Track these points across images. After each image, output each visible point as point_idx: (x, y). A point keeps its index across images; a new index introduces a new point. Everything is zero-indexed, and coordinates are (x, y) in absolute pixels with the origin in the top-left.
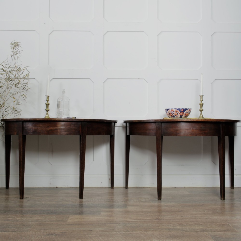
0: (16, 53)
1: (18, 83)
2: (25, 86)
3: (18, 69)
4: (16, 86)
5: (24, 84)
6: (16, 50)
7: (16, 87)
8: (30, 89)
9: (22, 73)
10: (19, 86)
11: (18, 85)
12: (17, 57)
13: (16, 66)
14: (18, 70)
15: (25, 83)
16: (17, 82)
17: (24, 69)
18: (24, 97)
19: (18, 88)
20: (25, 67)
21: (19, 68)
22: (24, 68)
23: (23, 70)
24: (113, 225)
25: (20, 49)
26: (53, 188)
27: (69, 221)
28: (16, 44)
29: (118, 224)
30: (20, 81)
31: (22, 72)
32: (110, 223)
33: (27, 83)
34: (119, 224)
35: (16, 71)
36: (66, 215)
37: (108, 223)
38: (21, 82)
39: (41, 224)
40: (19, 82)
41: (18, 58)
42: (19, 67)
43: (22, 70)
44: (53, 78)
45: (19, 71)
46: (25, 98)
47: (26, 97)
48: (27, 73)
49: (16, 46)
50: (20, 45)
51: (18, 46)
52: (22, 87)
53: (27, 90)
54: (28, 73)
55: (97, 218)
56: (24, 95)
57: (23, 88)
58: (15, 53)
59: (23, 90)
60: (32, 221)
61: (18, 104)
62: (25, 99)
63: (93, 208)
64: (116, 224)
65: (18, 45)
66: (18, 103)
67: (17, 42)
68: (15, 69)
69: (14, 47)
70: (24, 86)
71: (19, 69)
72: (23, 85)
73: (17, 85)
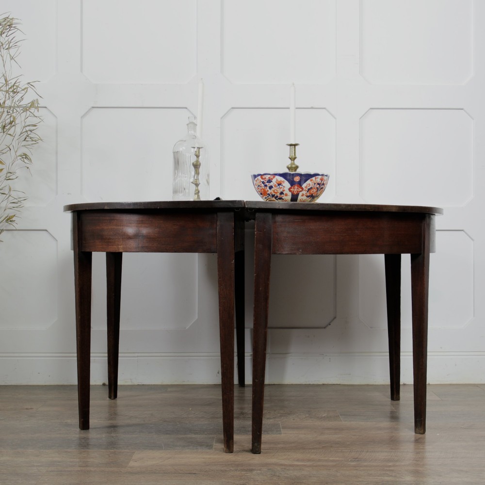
0: (6, 47)
1: (11, 123)
2: (29, 132)
3: (11, 87)
4: (5, 130)
5: (28, 128)
6: (7, 38)
7: (4, 132)
8: (41, 140)
9: (22, 98)
10: (11, 132)
11: (9, 129)
12: (10, 55)
13: (6, 80)
14: (11, 90)
15: (29, 126)
16: (8, 121)
17: (25, 89)
18: (25, 160)
19: (10, 134)
20: (29, 83)
21: (13, 84)
22: (26, 86)
23: (23, 90)
24: (243, 473)
25: (18, 36)
26: (95, 385)
27: (132, 464)
28: (9, 24)
29: (255, 472)
30: (14, 118)
31: (22, 95)
32: (236, 470)
33: (35, 126)
34: (259, 472)
35: (7, 92)
36: (125, 451)
37: (231, 468)
38: (17, 122)
39: (61, 471)
40: (12, 119)
41: (12, 58)
42: (13, 82)
43: (21, 90)
44: (93, 107)
45: (13, 91)
46: (28, 162)
47: (30, 160)
48: (36, 97)
49: (8, 27)
50: (18, 26)
51: (12, 28)
52: (21, 134)
53: (34, 142)
54: (35, 99)
55: (204, 458)
56: (25, 156)
57: (25, 136)
58: (4, 46)
59: (24, 143)
60: (39, 464)
61: (11, 178)
62: (28, 165)
63: (195, 434)
64: (251, 470)
65: (13, 26)
66: (9, 174)
67: (10, 17)
68: (2, 86)
69: (3, 29)
70: (27, 131)
71: (15, 87)
72: (24, 130)
73: (7, 128)
